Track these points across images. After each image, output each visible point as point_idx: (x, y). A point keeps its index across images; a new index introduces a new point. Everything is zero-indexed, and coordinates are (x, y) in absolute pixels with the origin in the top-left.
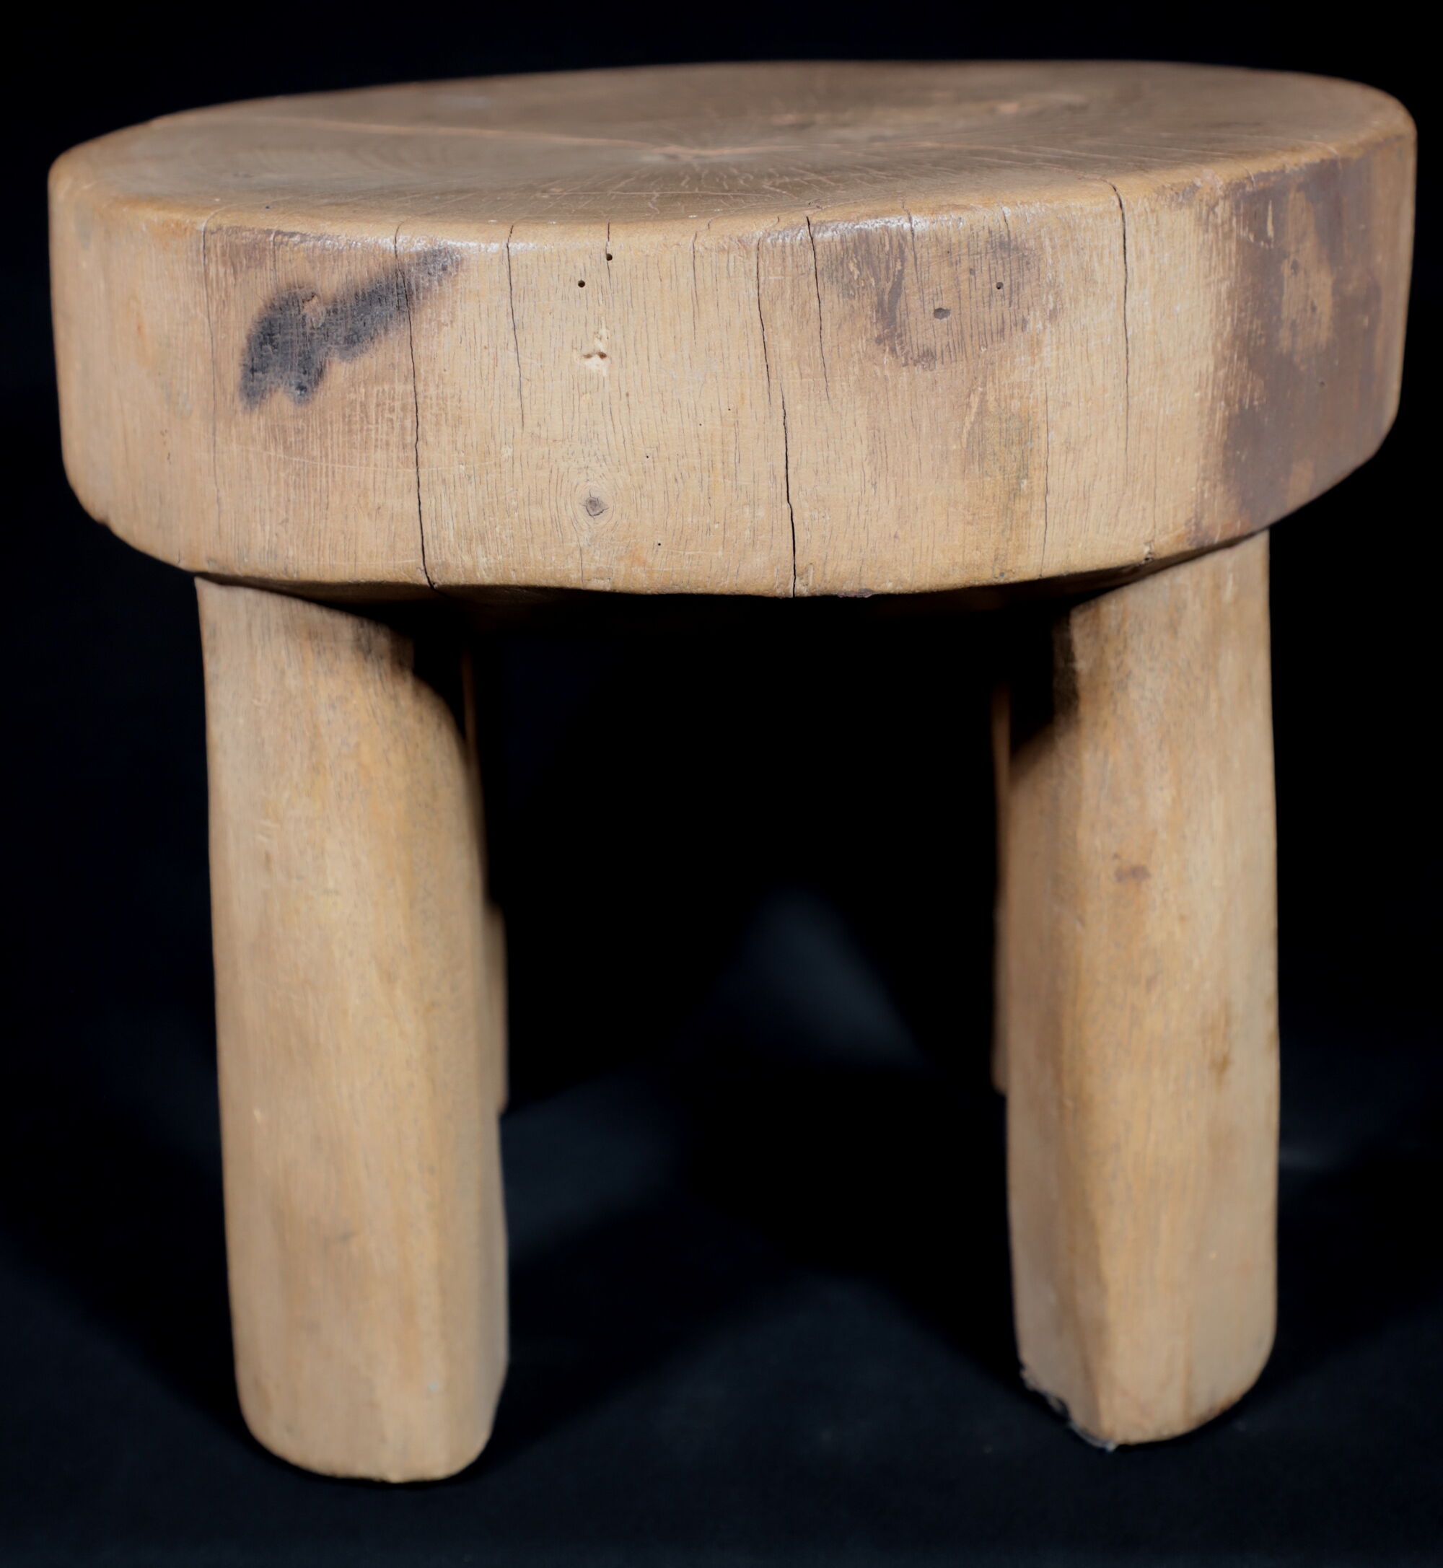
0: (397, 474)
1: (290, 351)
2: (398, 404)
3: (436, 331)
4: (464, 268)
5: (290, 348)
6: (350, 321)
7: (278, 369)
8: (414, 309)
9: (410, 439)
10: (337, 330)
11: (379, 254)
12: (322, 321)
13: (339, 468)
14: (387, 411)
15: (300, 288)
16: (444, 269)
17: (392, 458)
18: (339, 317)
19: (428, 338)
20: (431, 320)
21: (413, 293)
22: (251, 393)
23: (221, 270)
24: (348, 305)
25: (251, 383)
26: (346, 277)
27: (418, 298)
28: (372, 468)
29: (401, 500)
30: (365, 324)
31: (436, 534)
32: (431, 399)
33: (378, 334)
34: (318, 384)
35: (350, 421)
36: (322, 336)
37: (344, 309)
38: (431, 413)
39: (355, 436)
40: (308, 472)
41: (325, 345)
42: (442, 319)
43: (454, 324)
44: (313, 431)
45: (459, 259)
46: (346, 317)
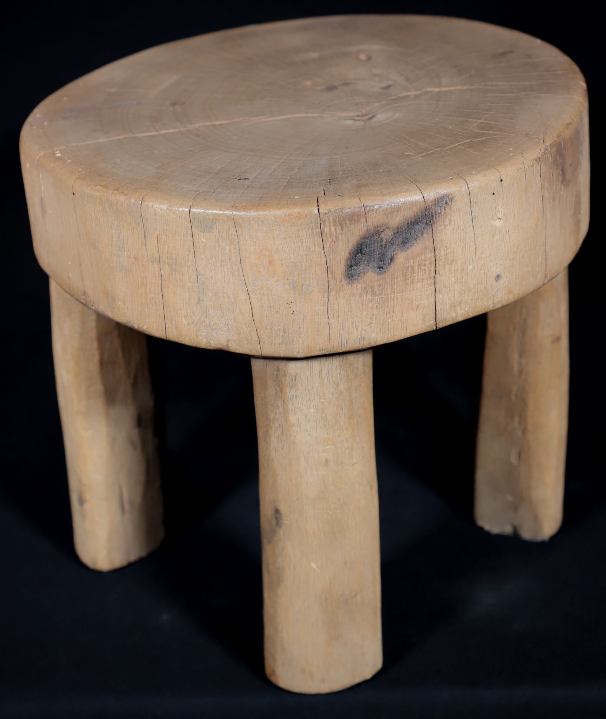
0: (427, 290)
1: (373, 254)
2: (428, 262)
3: (444, 229)
4: (454, 201)
5: (373, 253)
6: (404, 235)
7: (366, 263)
8: (434, 223)
9: (433, 275)
10: (398, 240)
11: (418, 204)
12: (391, 237)
13: (400, 295)
14: (423, 267)
15: (380, 227)
16: (446, 203)
17: (425, 284)
18: (399, 234)
19: (441, 232)
20: (441, 225)
21: (434, 217)
22: (350, 276)
23: (333, 229)
24: (404, 229)
25: (351, 272)
26: (403, 217)
27: (436, 218)
28: (415, 291)
29: (428, 300)
30: (411, 234)
31: (441, 308)
32: (442, 256)
33: (418, 237)
34: (390, 264)
35: (406, 275)
36: (390, 244)
37: (402, 230)
38: (442, 262)
39: (408, 280)
40: (384, 301)
41: (393, 247)
42: (446, 224)
43: (451, 224)
44: (387, 284)
45: (452, 197)
46: (402, 234)
